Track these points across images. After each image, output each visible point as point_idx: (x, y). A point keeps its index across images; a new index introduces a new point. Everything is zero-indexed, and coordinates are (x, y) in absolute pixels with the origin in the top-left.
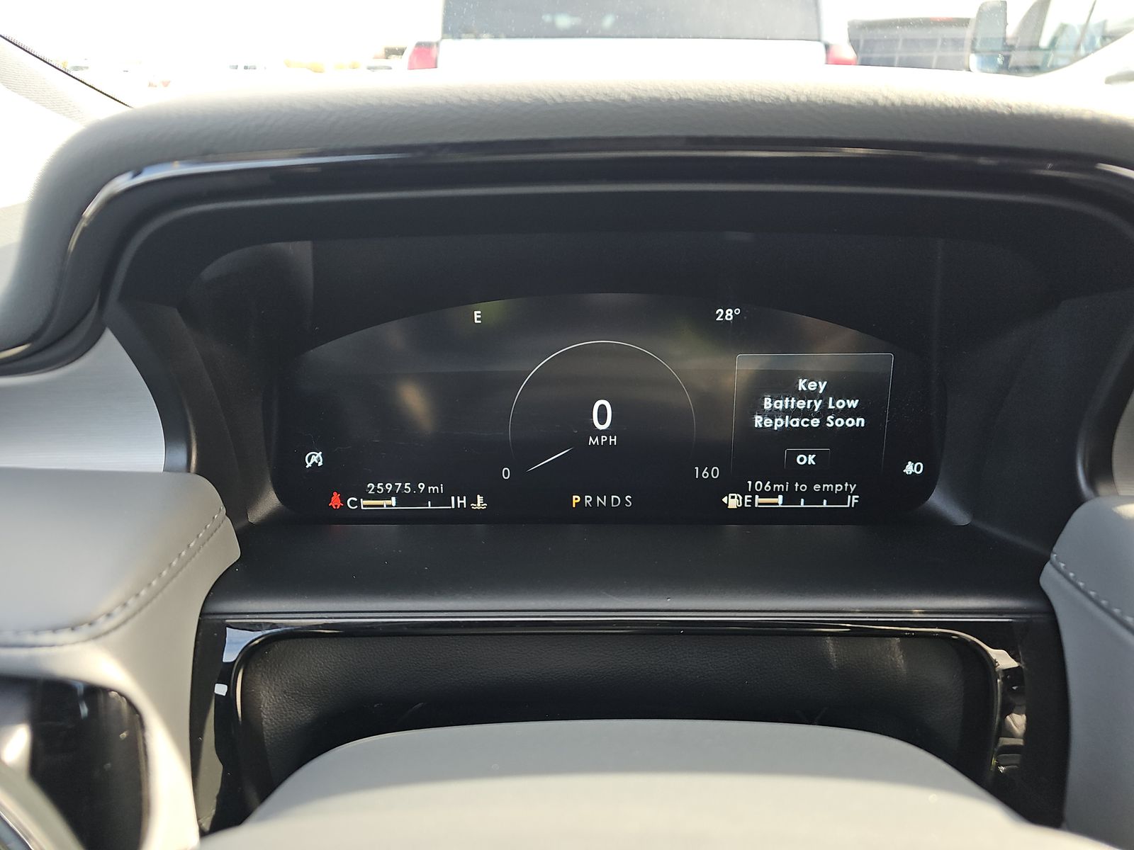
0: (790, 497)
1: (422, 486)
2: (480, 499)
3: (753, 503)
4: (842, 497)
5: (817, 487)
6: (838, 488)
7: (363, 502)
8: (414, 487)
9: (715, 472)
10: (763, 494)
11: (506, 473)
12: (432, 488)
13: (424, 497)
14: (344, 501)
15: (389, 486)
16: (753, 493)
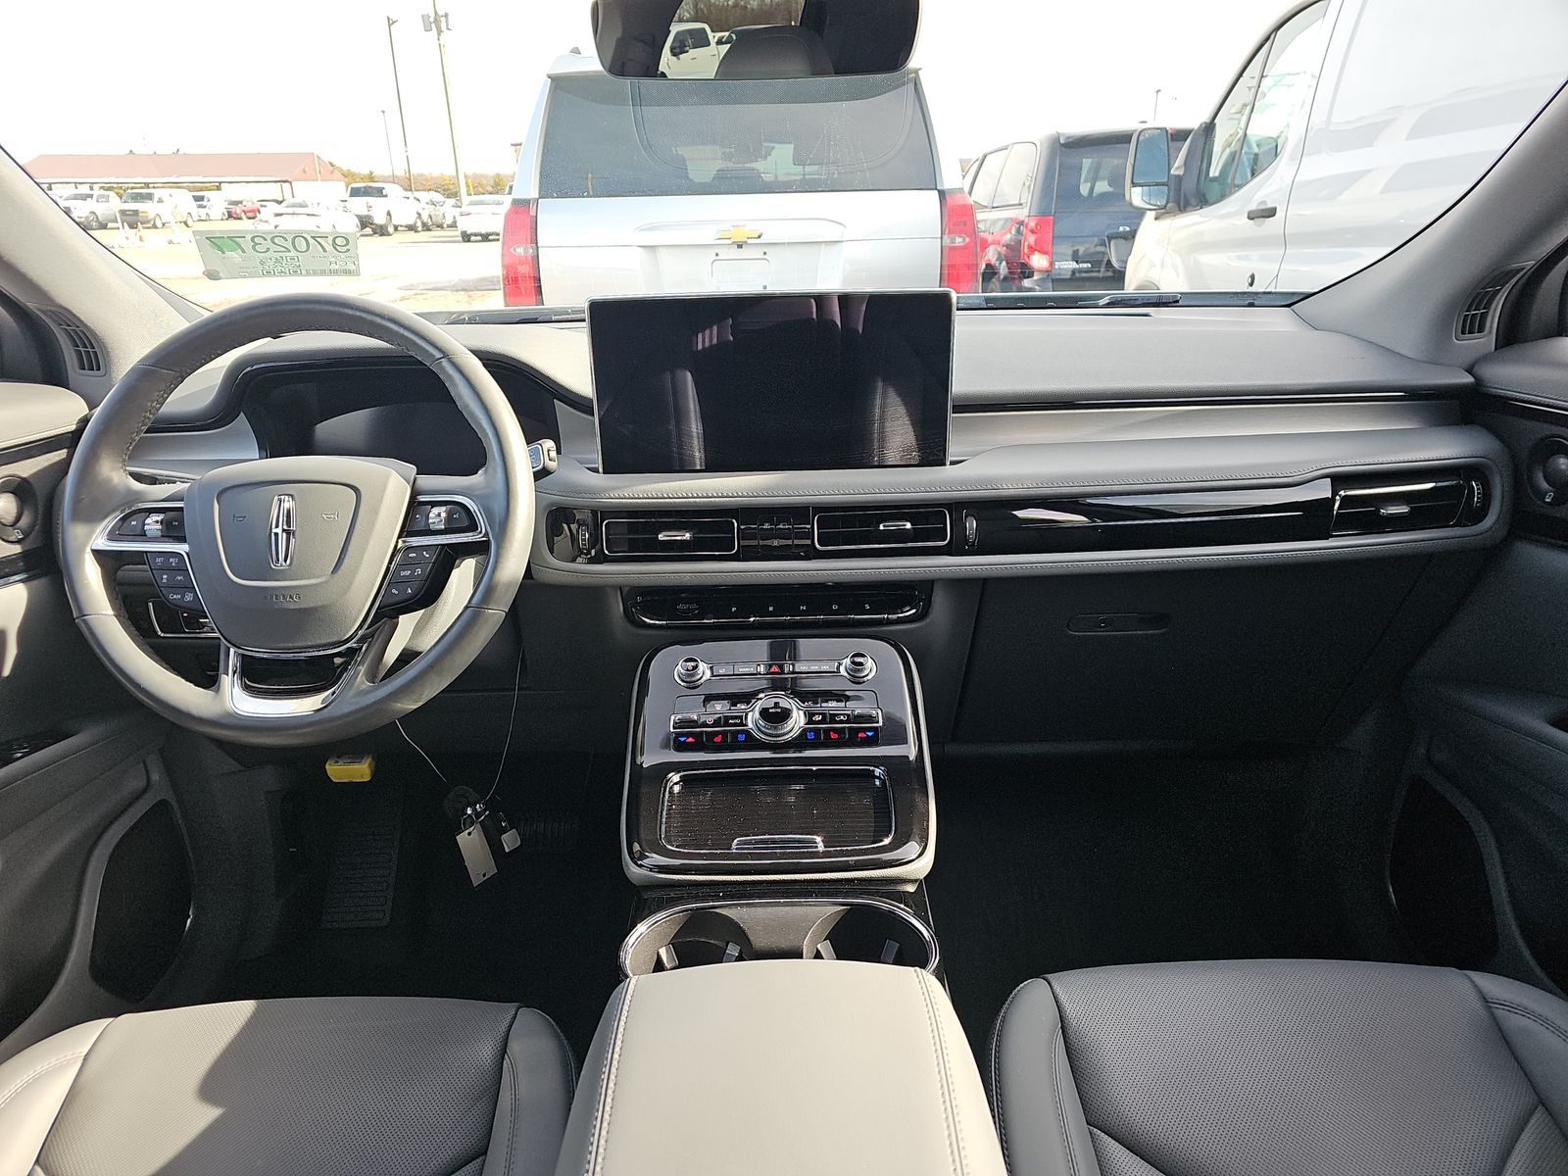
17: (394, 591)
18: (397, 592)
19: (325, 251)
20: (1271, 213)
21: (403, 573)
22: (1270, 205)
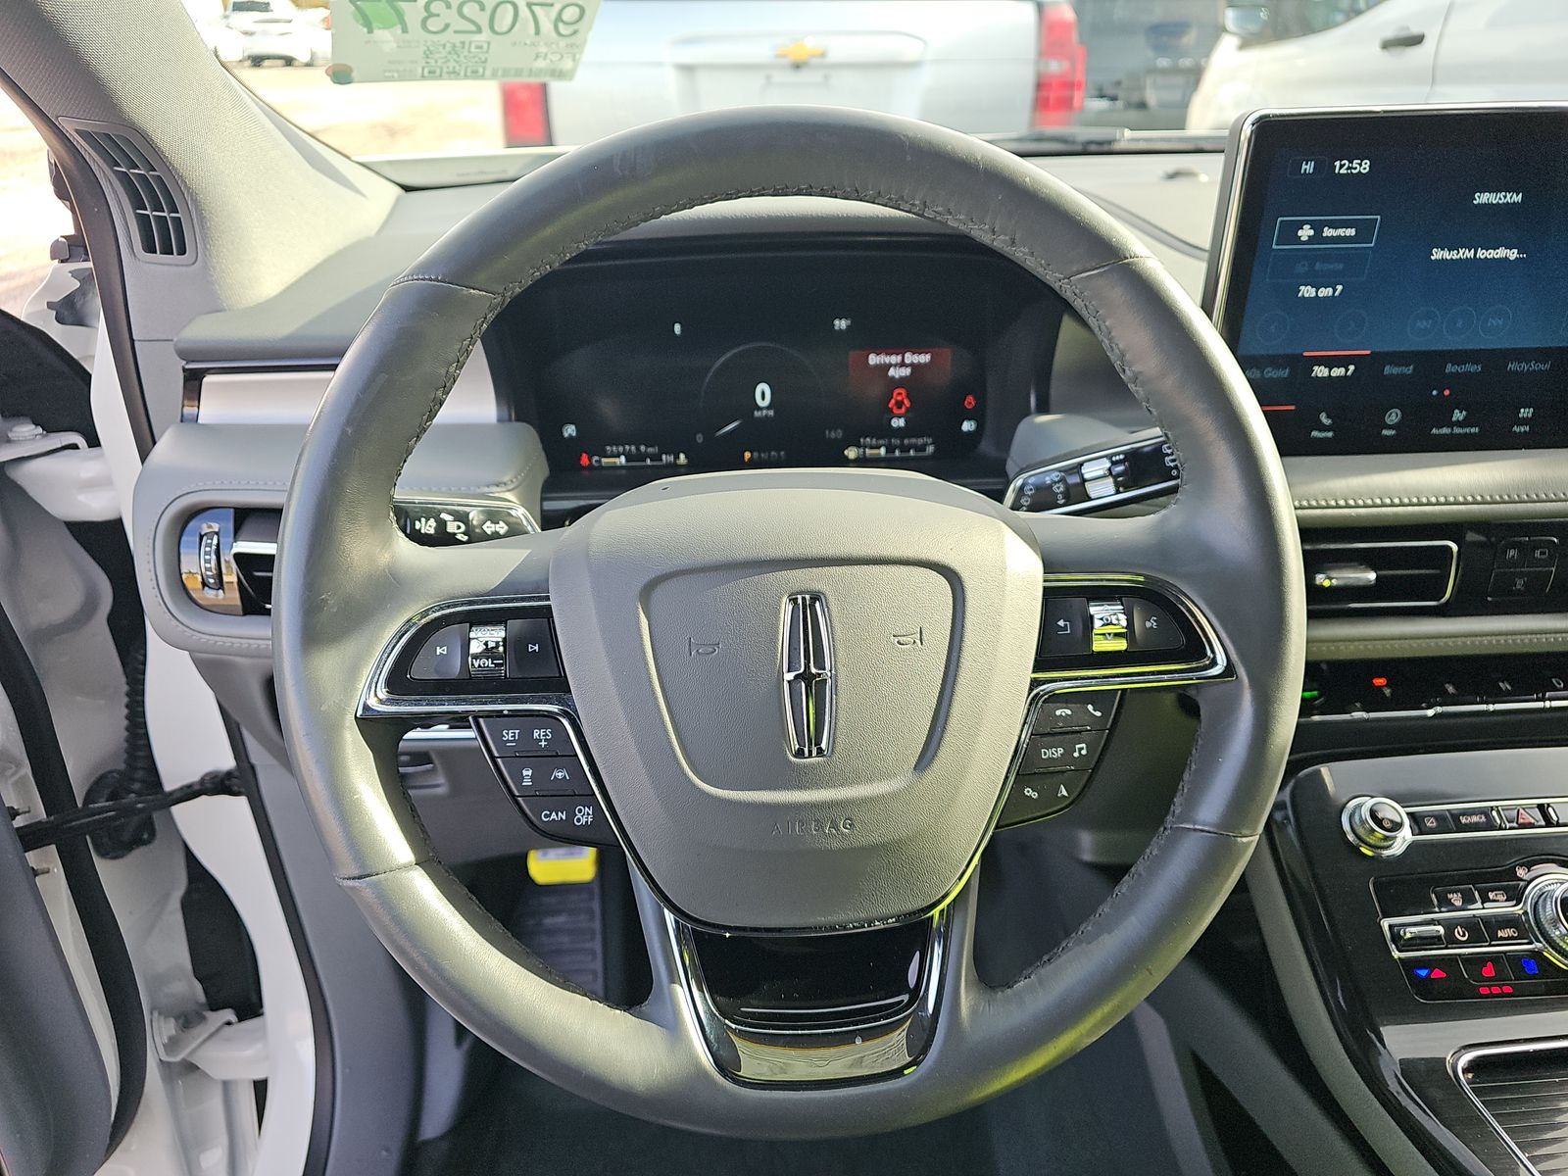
0: (890, 449)
1: (643, 448)
2: (682, 456)
3: (864, 452)
4: (923, 448)
5: (906, 441)
6: (920, 441)
7: (604, 460)
8: (638, 449)
9: (839, 434)
10: (872, 448)
11: (700, 438)
12: (650, 450)
13: (642, 457)
14: (590, 459)
15: (621, 449)
16: (865, 447)
17: (1028, 792)
18: (1035, 795)
19: (537, 32)
20: (1417, 40)
21: (1047, 754)
22: (1415, 30)
